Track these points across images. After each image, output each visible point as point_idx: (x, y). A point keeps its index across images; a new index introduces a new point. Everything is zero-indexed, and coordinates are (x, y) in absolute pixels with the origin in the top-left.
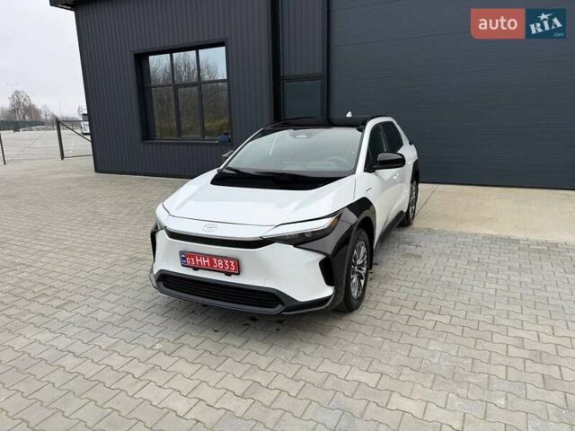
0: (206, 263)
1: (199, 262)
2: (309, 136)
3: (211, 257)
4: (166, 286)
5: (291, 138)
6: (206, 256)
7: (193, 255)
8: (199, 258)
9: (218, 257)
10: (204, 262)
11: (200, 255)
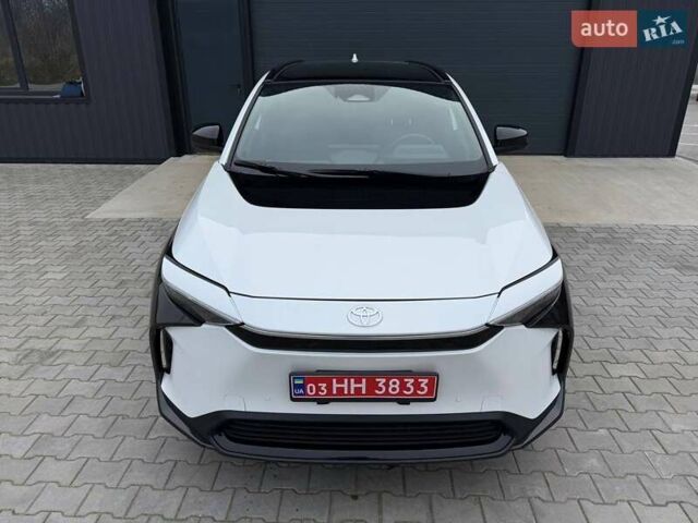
0: (358, 390)
1: (340, 390)
2: (372, 98)
3: (371, 376)
4: (235, 441)
5: (340, 101)
6: (357, 375)
7: (325, 376)
8: (340, 381)
9: (388, 375)
10: (350, 386)
11: (342, 375)
